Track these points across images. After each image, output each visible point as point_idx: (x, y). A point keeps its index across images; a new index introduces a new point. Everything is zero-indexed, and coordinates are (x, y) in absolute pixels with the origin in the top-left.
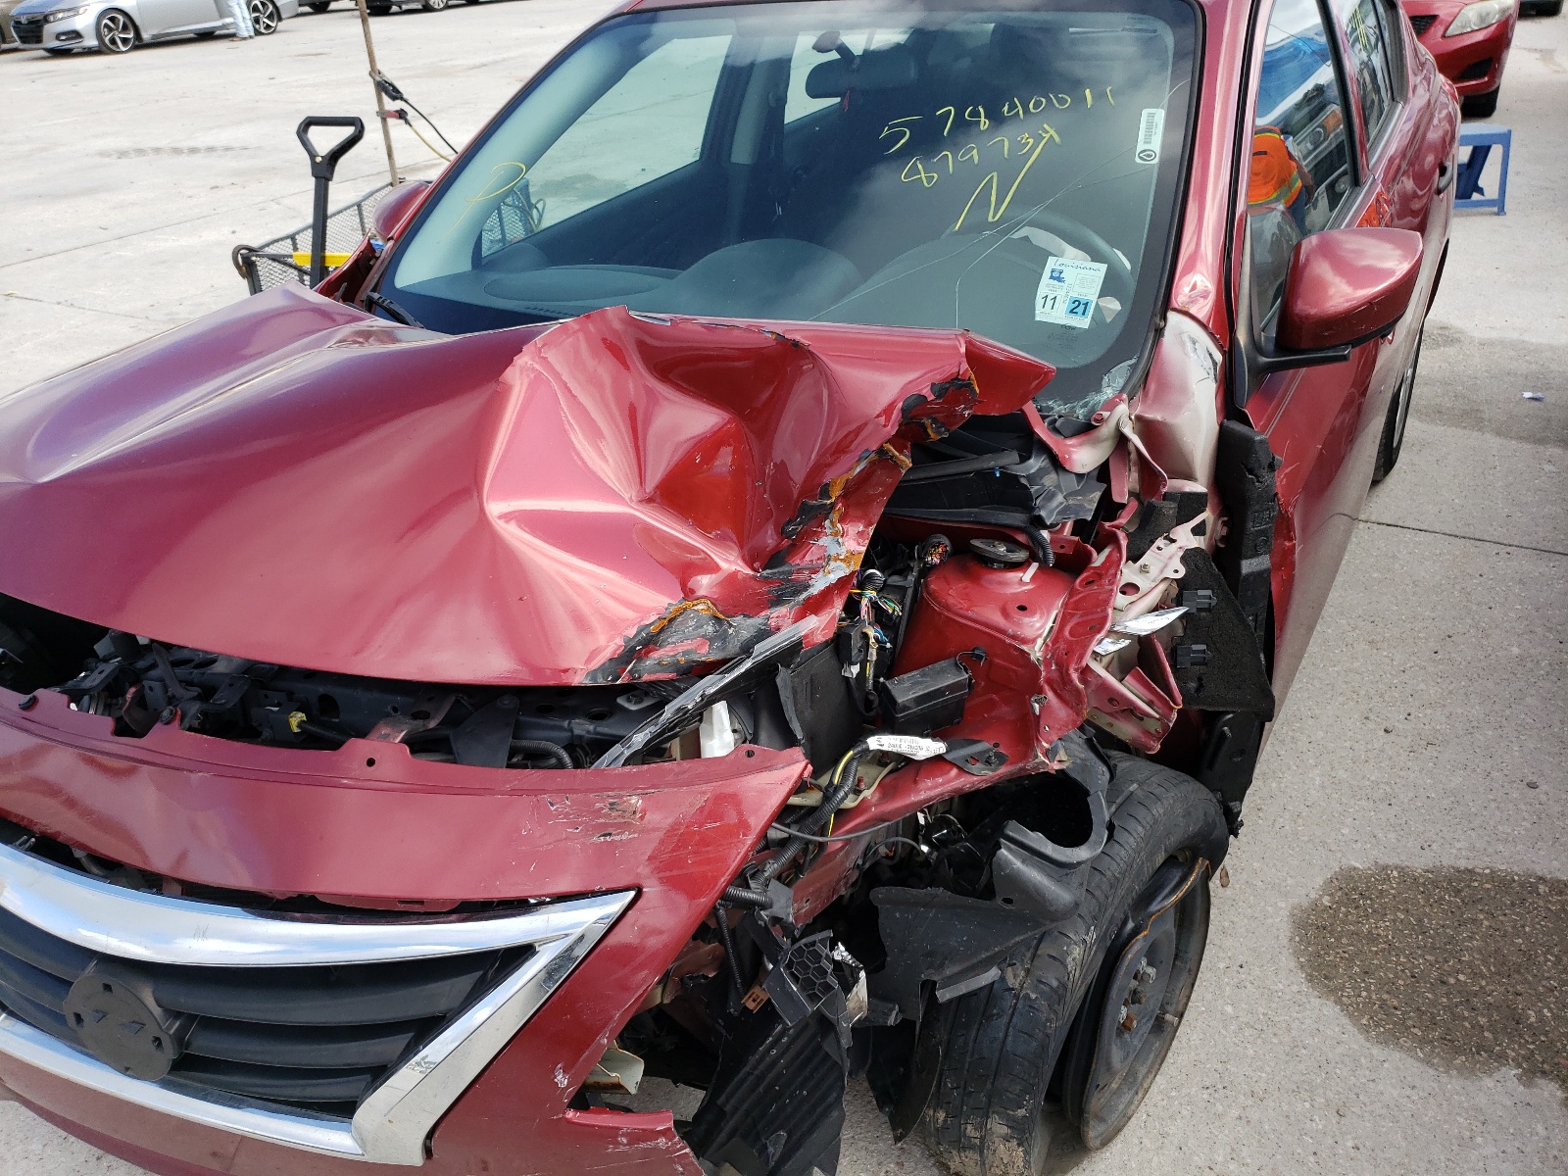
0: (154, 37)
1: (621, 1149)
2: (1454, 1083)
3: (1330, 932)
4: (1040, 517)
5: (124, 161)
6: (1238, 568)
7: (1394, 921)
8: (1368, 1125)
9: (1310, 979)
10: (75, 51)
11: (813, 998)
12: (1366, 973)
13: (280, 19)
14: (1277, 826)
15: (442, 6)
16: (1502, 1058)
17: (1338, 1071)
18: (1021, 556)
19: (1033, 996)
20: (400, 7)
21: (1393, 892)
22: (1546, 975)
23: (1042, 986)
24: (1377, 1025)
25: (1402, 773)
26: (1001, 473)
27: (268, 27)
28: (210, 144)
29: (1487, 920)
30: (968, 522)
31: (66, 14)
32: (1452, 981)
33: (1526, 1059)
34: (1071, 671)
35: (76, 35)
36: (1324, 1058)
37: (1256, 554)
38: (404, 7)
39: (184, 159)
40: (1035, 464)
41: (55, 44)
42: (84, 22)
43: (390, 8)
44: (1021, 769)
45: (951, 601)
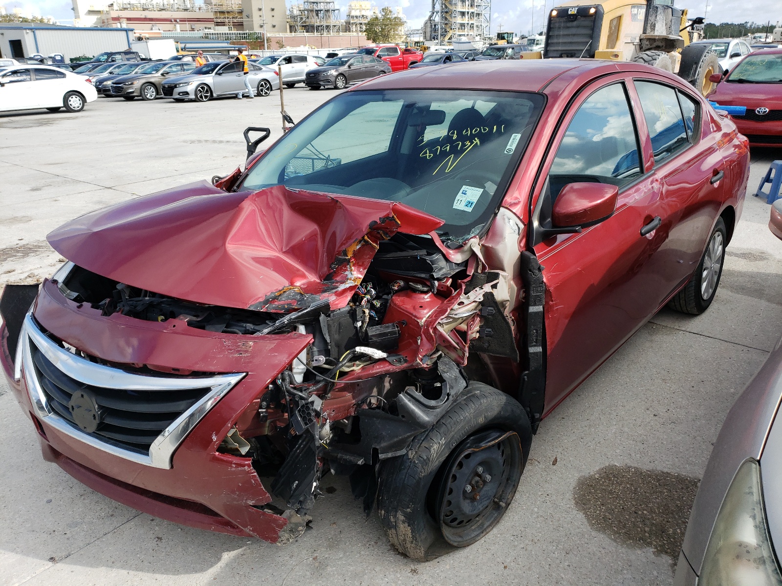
0: (218, 95)
1: (233, 469)
2: (623, 550)
3: (593, 488)
4: (433, 275)
5: (192, 144)
6: (528, 309)
7: (624, 487)
8: (577, 558)
9: (577, 503)
10: (186, 100)
11: (306, 424)
12: (603, 505)
13: (272, 90)
14: (588, 445)
15: (342, 87)
16: (649, 544)
17: (573, 538)
18: (425, 289)
19: (417, 462)
20: (324, 87)
21: (629, 476)
22: (685, 517)
23: (420, 458)
24: (599, 524)
25: (654, 432)
26: (420, 257)
27: (266, 93)
28: (228, 140)
29: (667, 492)
30: (410, 276)
31: (184, 85)
32: (640, 513)
33: (660, 546)
34: (430, 328)
35: (187, 93)
36: (569, 532)
37: (535, 305)
38: (326, 87)
39: (216, 145)
40: (437, 257)
41: (178, 97)
42: (191, 88)
43: (320, 87)
44: (412, 365)
45: (397, 302)
